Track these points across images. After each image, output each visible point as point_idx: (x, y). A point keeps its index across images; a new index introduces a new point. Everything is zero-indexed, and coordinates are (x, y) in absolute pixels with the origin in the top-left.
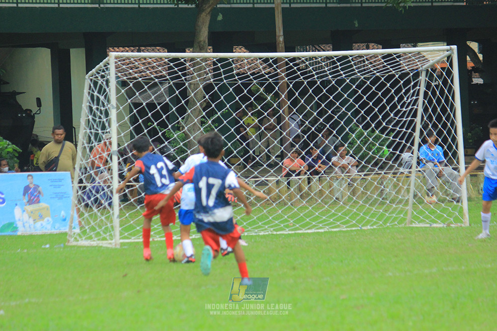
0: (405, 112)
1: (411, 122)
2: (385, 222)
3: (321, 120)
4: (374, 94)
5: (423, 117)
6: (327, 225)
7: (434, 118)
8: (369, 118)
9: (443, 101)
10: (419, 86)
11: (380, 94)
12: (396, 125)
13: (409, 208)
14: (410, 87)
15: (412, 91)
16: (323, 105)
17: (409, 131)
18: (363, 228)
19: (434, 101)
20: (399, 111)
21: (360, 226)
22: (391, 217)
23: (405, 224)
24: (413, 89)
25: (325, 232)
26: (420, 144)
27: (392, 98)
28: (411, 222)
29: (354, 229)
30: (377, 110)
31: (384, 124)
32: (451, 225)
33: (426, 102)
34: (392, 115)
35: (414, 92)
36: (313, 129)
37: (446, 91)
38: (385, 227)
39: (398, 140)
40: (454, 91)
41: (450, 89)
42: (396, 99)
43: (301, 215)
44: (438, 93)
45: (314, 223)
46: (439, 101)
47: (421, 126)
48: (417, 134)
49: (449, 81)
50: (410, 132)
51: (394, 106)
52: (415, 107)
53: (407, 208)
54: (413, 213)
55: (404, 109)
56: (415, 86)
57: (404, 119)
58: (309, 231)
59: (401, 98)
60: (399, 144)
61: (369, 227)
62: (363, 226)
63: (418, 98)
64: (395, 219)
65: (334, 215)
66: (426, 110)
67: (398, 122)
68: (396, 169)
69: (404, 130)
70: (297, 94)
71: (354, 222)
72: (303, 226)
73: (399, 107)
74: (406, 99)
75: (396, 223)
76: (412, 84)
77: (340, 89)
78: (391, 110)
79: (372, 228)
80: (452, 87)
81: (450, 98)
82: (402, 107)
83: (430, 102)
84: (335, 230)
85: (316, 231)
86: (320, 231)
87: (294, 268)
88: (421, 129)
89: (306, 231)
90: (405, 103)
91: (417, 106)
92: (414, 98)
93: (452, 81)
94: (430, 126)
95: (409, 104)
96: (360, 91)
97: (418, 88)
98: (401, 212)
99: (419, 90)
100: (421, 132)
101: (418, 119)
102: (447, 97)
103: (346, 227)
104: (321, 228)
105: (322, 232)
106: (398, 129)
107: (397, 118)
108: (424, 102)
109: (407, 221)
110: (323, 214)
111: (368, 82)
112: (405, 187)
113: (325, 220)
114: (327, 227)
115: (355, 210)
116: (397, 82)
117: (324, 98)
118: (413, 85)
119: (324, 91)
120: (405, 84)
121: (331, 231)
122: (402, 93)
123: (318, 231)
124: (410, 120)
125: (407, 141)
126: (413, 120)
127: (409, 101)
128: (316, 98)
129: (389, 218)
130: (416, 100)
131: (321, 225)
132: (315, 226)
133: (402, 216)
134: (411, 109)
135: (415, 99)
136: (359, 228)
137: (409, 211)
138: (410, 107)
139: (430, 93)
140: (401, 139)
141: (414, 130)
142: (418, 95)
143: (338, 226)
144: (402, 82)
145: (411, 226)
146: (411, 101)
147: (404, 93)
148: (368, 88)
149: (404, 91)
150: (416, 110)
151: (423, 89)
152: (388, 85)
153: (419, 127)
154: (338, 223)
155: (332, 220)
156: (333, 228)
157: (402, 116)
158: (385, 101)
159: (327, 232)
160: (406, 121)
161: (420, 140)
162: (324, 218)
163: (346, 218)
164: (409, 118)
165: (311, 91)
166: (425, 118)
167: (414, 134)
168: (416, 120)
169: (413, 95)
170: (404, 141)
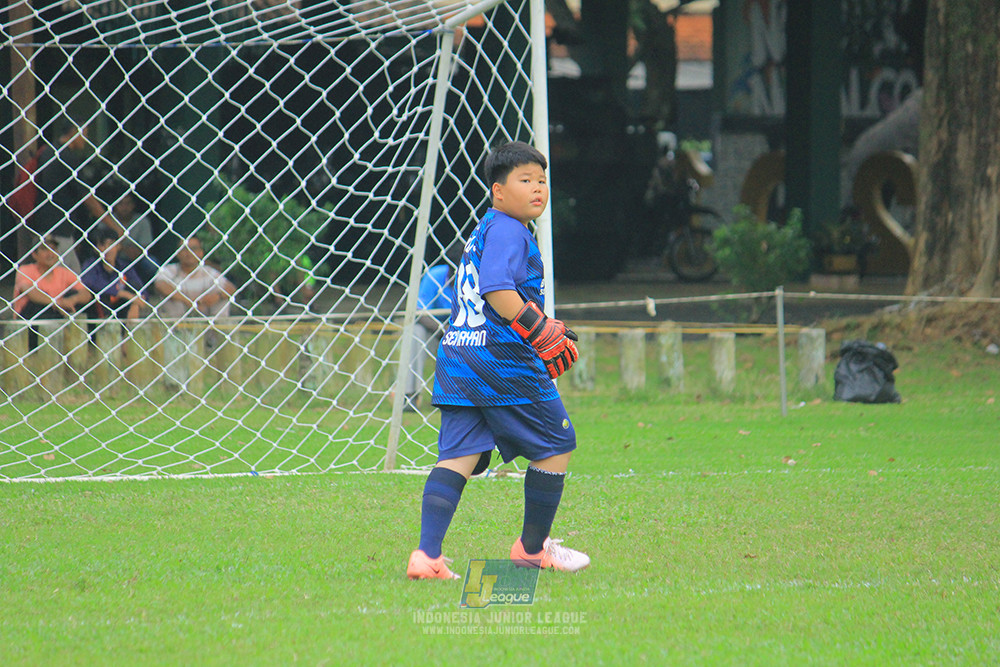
0: (393, 149)
1: (409, 176)
2: (323, 461)
3: (157, 162)
4: (308, 95)
5: (440, 166)
6: (157, 462)
7: (473, 170)
8: (291, 163)
9: (500, 121)
10: (435, 77)
11: (324, 94)
12: (365, 186)
13: (395, 419)
14: (410, 77)
15: (413, 91)
16: (162, 120)
17: (402, 202)
18: (261, 474)
19: (475, 121)
20: (376, 147)
21: (253, 468)
22: (362, 447)
23: (381, 467)
24: (415, 87)
25: (151, 480)
26: (429, 238)
27: (358, 108)
28: (398, 462)
29: (234, 475)
30: (314, 139)
31: (334, 181)
32: (509, 474)
33: (452, 121)
34: (357, 156)
35: (419, 94)
36: (133, 186)
37: (509, 94)
38: (323, 472)
39: (369, 226)
40: (531, 94)
41: (521, 89)
42: (370, 110)
43: (87, 430)
44: (486, 98)
45: (120, 456)
46: (488, 122)
47: (435, 191)
48: (423, 212)
49: (519, 66)
50: (405, 207)
51: (364, 132)
52: (421, 136)
53: (387, 421)
54: (403, 437)
55: (390, 141)
56: (421, 76)
57: (390, 169)
58: (106, 478)
59: (383, 110)
60: (373, 238)
61: (276, 470)
62: (261, 468)
63: (429, 112)
64: (353, 452)
65: (179, 434)
66: (450, 145)
67: (374, 177)
68: (362, 309)
69: (388, 199)
70: (87, 84)
71: (236, 455)
72: (89, 464)
73: (377, 134)
74: (395, 111)
75: (355, 462)
76: (415, 69)
77: (210, 76)
78: (356, 141)
79: (286, 474)
80: (526, 85)
81: (521, 114)
82: (385, 134)
83: (464, 122)
84: (181, 476)
85: (125, 478)
86: (137, 477)
87: (82, 586)
88: (434, 199)
89: (98, 478)
90: (392, 123)
91: (427, 134)
92: (420, 109)
93: (527, 66)
94: (461, 192)
95: (405, 126)
96: (268, 85)
97: (430, 80)
98: (369, 432)
99: (433, 87)
100: (436, 209)
101: (428, 171)
102: (512, 112)
103: (213, 471)
104: (139, 470)
105: (142, 482)
106: (371, 195)
107: (370, 166)
108: (445, 123)
109: (386, 457)
110: (149, 430)
111: (292, 60)
112: (384, 363)
113: (153, 449)
114: (159, 468)
115: (240, 422)
116: (372, 62)
117: (164, 100)
118: (416, 75)
119: (167, 78)
120: (397, 69)
121: (171, 480)
122: (387, 93)
123: (131, 477)
124: (406, 173)
125: (395, 232)
126: (415, 173)
127: (404, 117)
128: (143, 99)
129: (334, 448)
130: (426, 116)
131: (140, 462)
132: (122, 464)
133: (372, 442)
134: (411, 142)
135: (422, 114)
136: (250, 474)
137: (392, 429)
138: (407, 135)
139: (463, 97)
140: (380, 224)
141: (415, 199)
142: (430, 101)
143: (189, 468)
144: (387, 63)
145: (398, 471)
146: (410, 119)
147: (391, 95)
148: (292, 78)
149: (391, 88)
150: (424, 144)
151: (444, 85)
152: (348, 70)
153: (429, 191)
154: (191, 458)
155: (172, 448)
156: (173, 471)
157: (385, 161)
158: (338, 114)
159: (157, 480)
160: (393, 176)
161: (431, 230)
162: (151, 441)
163: (214, 445)
164: (403, 168)
165: (127, 77)
166: (448, 169)
167: (415, 213)
168: (420, 173)
169: (415, 103)
170: (386, 232)
